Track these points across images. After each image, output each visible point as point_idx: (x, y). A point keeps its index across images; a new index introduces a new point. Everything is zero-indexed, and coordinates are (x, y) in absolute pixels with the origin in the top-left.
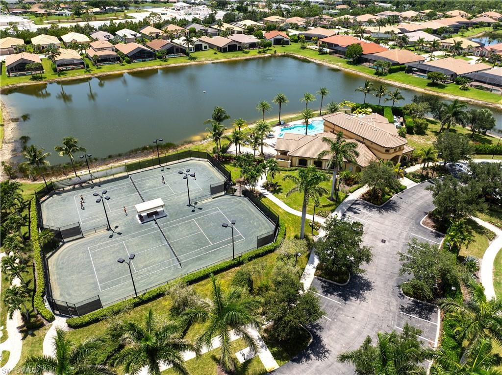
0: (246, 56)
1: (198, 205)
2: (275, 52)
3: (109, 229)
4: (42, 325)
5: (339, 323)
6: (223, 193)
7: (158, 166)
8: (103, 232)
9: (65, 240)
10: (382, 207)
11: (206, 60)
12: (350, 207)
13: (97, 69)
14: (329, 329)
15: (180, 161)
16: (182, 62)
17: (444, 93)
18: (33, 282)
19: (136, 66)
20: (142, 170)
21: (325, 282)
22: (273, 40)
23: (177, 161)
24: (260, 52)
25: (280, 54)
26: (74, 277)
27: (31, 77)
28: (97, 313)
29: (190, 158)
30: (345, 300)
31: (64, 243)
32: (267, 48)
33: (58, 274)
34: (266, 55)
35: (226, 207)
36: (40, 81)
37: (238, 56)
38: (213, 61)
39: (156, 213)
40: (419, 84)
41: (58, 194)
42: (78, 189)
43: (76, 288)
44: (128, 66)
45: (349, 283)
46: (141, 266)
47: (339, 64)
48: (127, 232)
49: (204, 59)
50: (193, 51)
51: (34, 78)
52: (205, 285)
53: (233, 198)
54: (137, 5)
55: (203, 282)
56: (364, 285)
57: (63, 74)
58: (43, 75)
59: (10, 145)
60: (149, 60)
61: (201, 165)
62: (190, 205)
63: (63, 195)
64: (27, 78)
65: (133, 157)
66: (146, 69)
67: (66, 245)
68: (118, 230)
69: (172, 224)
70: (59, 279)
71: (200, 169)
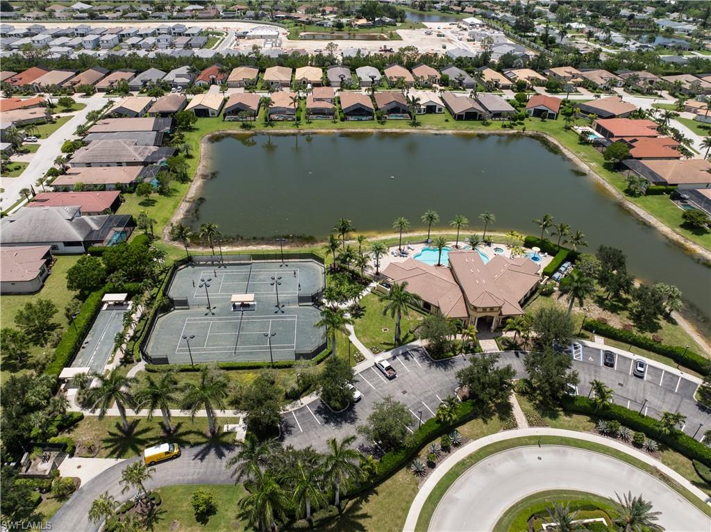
0: (484, 130)
1: (283, 309)
2: (524, 130)
3: (209, 308)
4: (133, 362)
5: (306, 436)
6: (311, 304)
7: (281, 261)
8: (204, 309)
9: (176, 307)
10: (436, 362)
11: (429, 129)
12: (407, 352)
13: (307, 123)
14: (295, 437)
15: (302, 260)
16: (400, 128)
17: (695, 243)
18: (140, 332)
19: (348, 126)
20: (266, 261)
21: (323, 404)
22: (532, 110)
23: (299, 260)
24: (504, 126)
25: (530, 133)
26: (167, 337)
27: (241, 123)
28: (164, 366)
29: (311, 260)
30: (325, 423)
31: (175, 309)
32: (518, 121)
33: (159, 331)
34: (511, 132)
35: (303, 316)
36: (248, 130)
37: (472, 129)
38: (437, 132)
39: (248, 305)
40: (669, 221)
41: (193, 266)
42: (209, 265)
43: (163, 345)
44: (340, 124)
45: (341, 413)
46: (211, 344)
47: (593, 164)
48: (219, 315)
49: (427, 127)
50: (422, 113)
51: (244, 126)
52: (241, 373)
53: (315, 311)
54: (422, 12)
55: (240, 371)
56: (350, 418)
57: (272, 125)
58: (253, 123)
59: (188, 204)
60: (366, 120)
61: (315, 269)
62: (277, 306)
63: (196, 268)
64: (237, 125)
65: (272, 244)
66: (357, 131)
67: (176, 311)
68: (214, 311)
69: (253, 318)
70: (157, 335)
71: (312, 273)
